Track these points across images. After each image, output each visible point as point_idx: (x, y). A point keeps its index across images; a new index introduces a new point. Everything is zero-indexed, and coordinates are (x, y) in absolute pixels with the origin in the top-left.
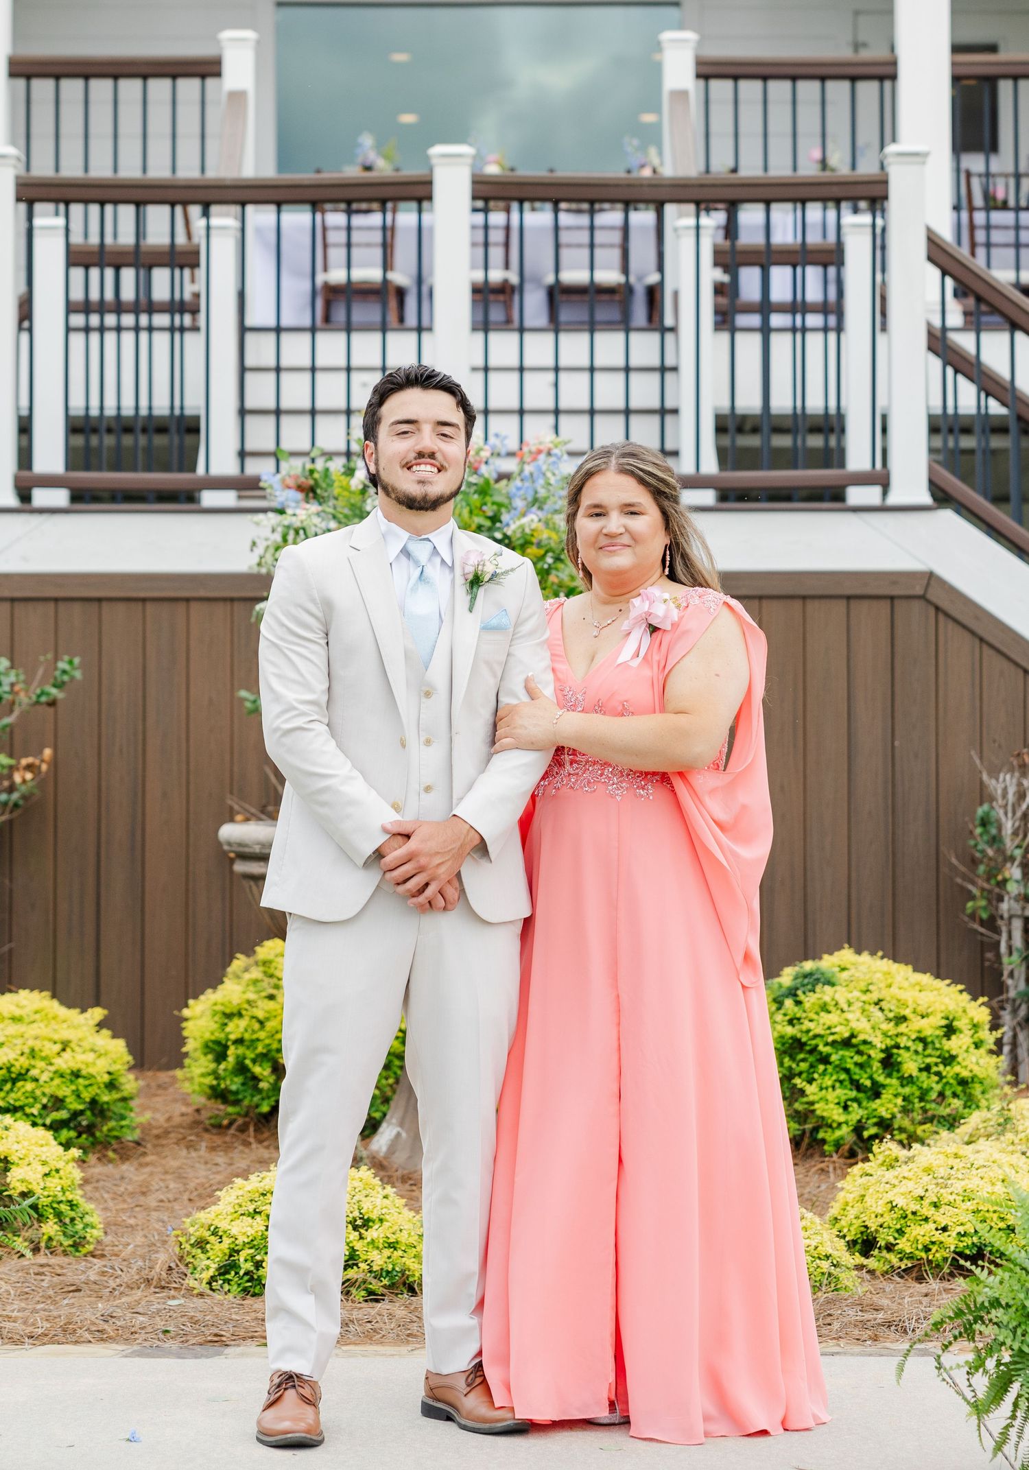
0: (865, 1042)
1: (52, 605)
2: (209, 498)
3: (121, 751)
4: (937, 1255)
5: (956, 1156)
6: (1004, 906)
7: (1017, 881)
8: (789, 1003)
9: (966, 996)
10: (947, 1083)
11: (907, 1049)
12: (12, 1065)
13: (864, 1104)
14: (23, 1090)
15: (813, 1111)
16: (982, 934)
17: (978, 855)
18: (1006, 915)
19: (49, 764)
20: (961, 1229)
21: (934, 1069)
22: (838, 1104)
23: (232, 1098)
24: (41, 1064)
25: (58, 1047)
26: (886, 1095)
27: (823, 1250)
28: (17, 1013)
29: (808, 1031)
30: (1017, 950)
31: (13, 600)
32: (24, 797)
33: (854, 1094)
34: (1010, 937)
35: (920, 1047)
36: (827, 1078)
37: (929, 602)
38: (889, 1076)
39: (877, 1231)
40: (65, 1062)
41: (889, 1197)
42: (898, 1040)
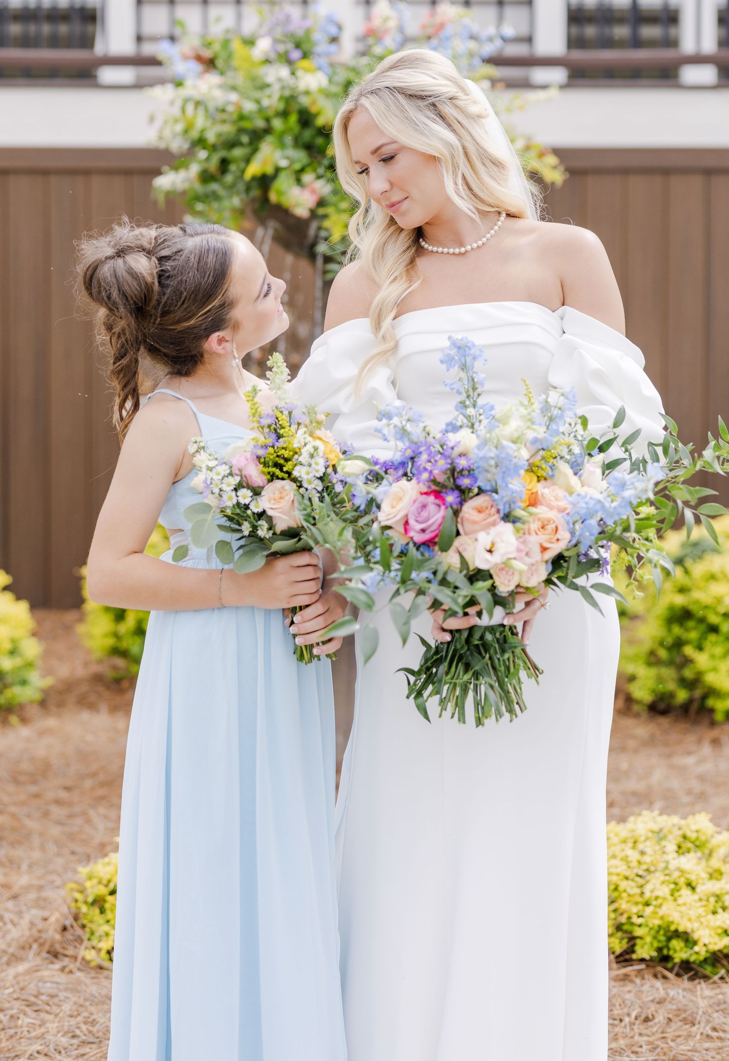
2: (106, 75)
8: (677, 572)
15: (702, 680)
29: (698, 601)
36: (717, 647)
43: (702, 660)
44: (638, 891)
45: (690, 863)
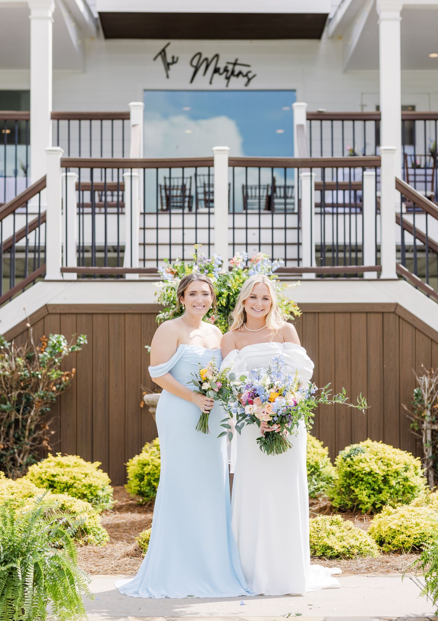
0: (376, 473)
1: (75, 316)
2: (128, 276)
3: (100, 369)
4: (407, 545)
5: (413, 511)
6: (424, 426)
7: (429, 416)
8: (348, 459)
9: (412, 457)
10: (406, 488)
11: (391, 476)
12: (68, 482)
13: (376, 496)
14: (71, 491)
15: (357, 498)
16: (416, 436)
17: (415, 407)
18: (425, 429)
19: (74, 374)
20: (415, 536)
21: (401, 483)
22: (366, 495)
23: (146, 495)
24: (78, 482)
25: (84, 476)
26: (384, 492)
27: (367, 543)
28: (69, 463)
29: (355, 469)
30: (429, 441)
31: (60, 314)
32: (65, 386)
33: (372, 492)
34: (426, 437)
35: (396, 475)
36: (362, 486)
37: (396, 314)
38: (385, 485)
39: (385, 537)
40: (86, 481)
41: (390, 525)
42: (388, 473)
43: (357, 490)
44: (317, 536)
45: (334, 528)
